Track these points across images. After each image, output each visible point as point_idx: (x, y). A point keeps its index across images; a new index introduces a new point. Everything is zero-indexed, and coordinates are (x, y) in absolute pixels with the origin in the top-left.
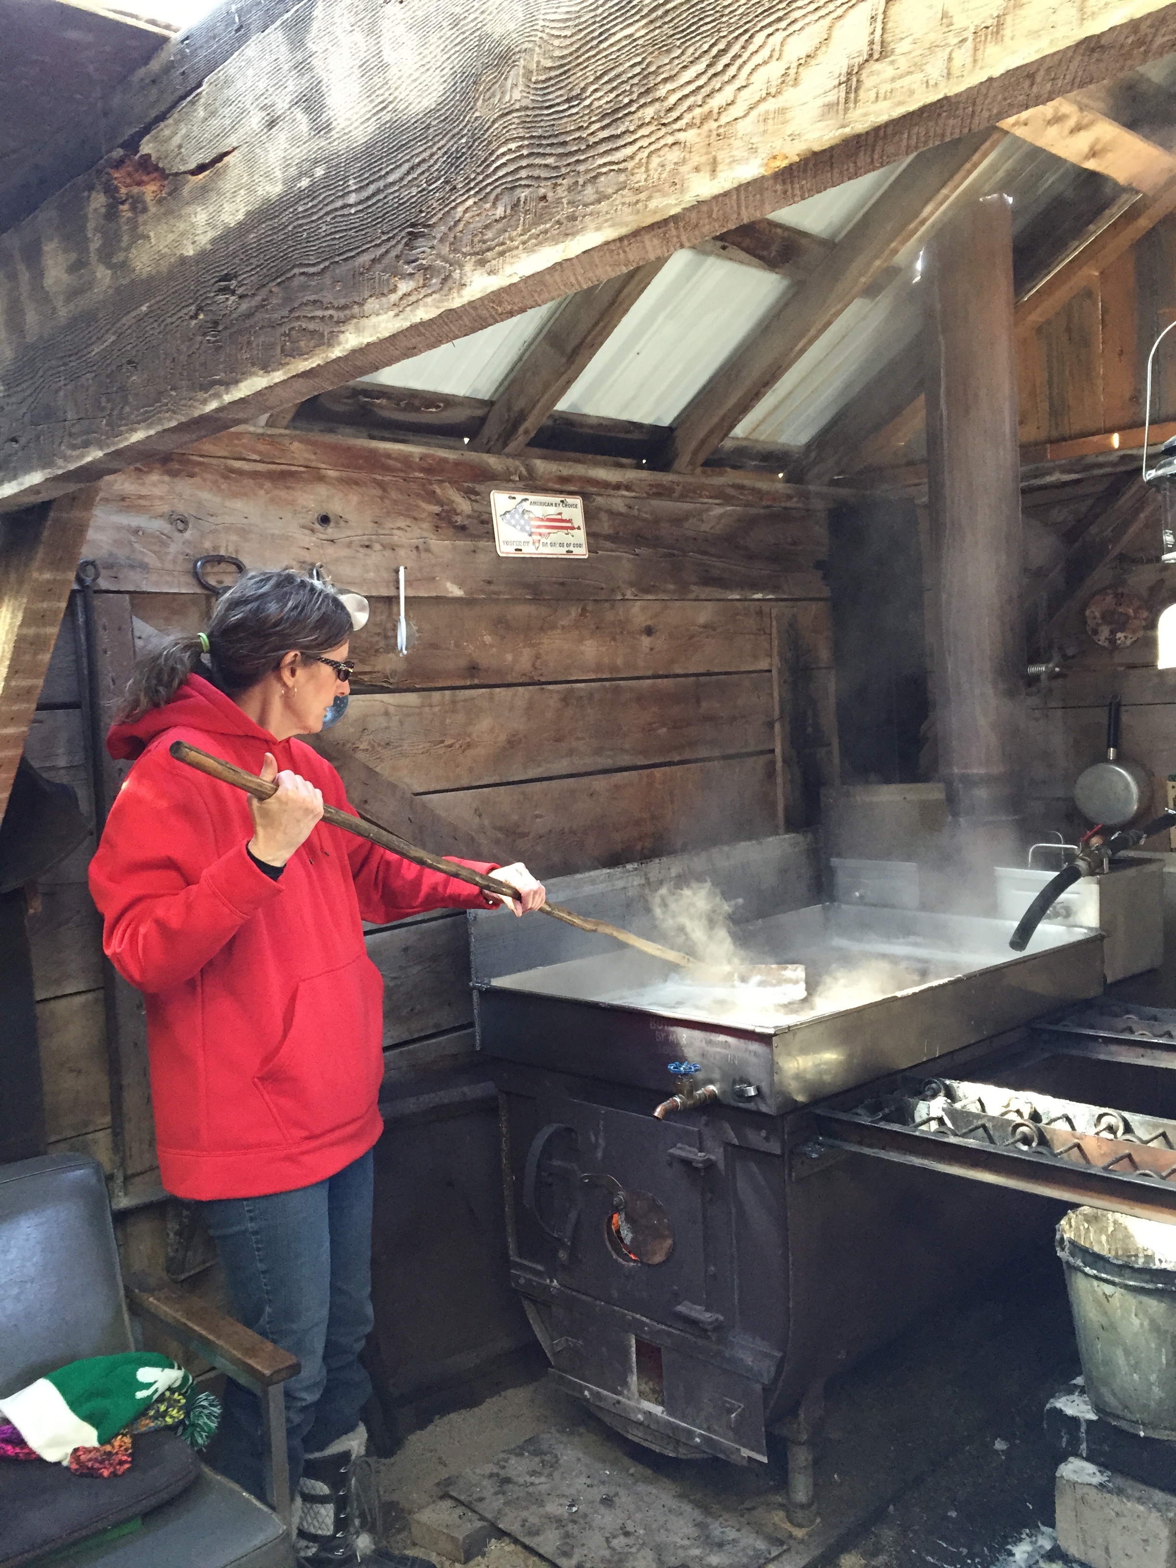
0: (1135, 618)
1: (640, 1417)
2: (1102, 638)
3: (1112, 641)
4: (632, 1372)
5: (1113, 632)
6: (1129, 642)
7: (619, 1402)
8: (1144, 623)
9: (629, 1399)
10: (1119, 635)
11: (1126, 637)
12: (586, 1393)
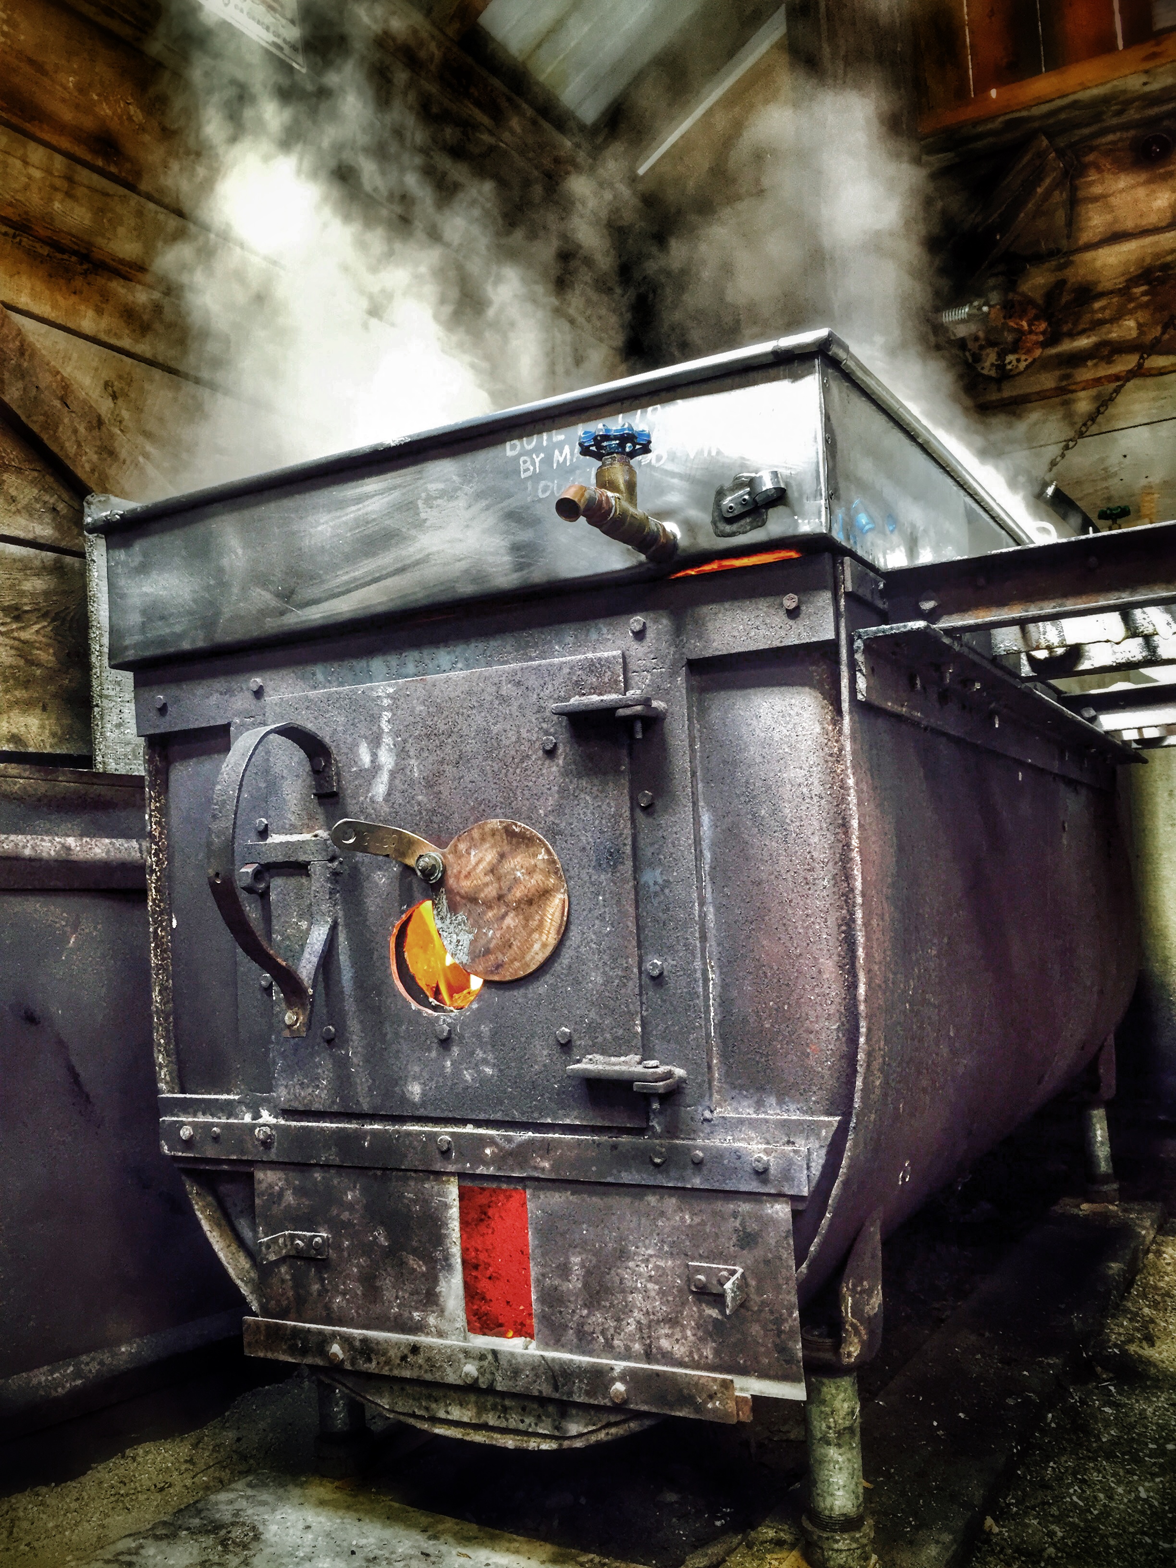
0: (1031, 332)
1: (470, 1369)
2: (987, 364)
3: (1001, 367)
4: (449, 1267)
5: (1001, 356)
6: (1022, 365)
7: (415, 1349)
8: (1041, 338)
9: (440, 1334)
10: (1010, 358)
11: (1018, 360)
12: (336, 1349)
